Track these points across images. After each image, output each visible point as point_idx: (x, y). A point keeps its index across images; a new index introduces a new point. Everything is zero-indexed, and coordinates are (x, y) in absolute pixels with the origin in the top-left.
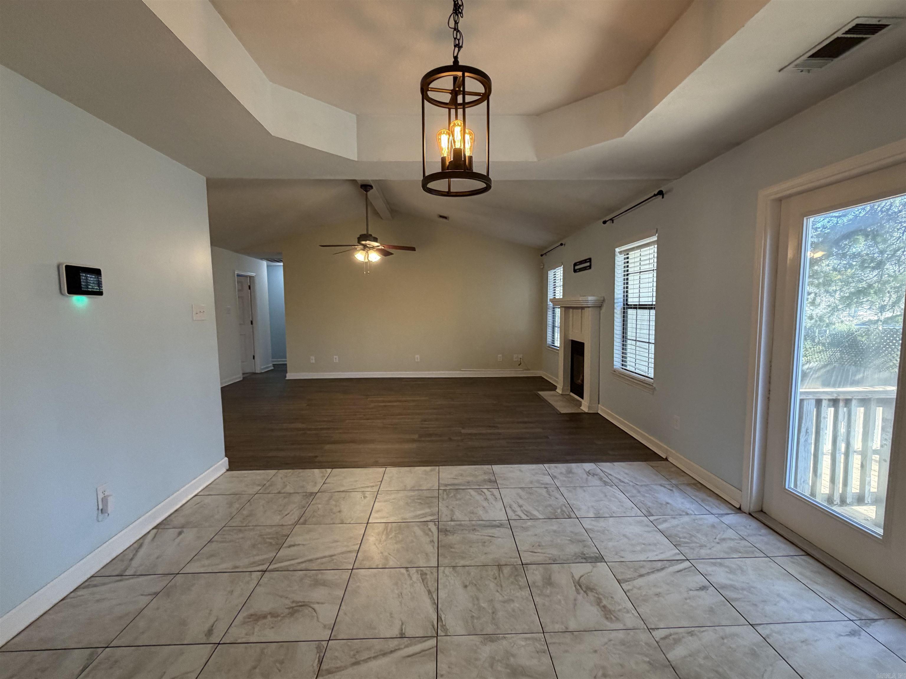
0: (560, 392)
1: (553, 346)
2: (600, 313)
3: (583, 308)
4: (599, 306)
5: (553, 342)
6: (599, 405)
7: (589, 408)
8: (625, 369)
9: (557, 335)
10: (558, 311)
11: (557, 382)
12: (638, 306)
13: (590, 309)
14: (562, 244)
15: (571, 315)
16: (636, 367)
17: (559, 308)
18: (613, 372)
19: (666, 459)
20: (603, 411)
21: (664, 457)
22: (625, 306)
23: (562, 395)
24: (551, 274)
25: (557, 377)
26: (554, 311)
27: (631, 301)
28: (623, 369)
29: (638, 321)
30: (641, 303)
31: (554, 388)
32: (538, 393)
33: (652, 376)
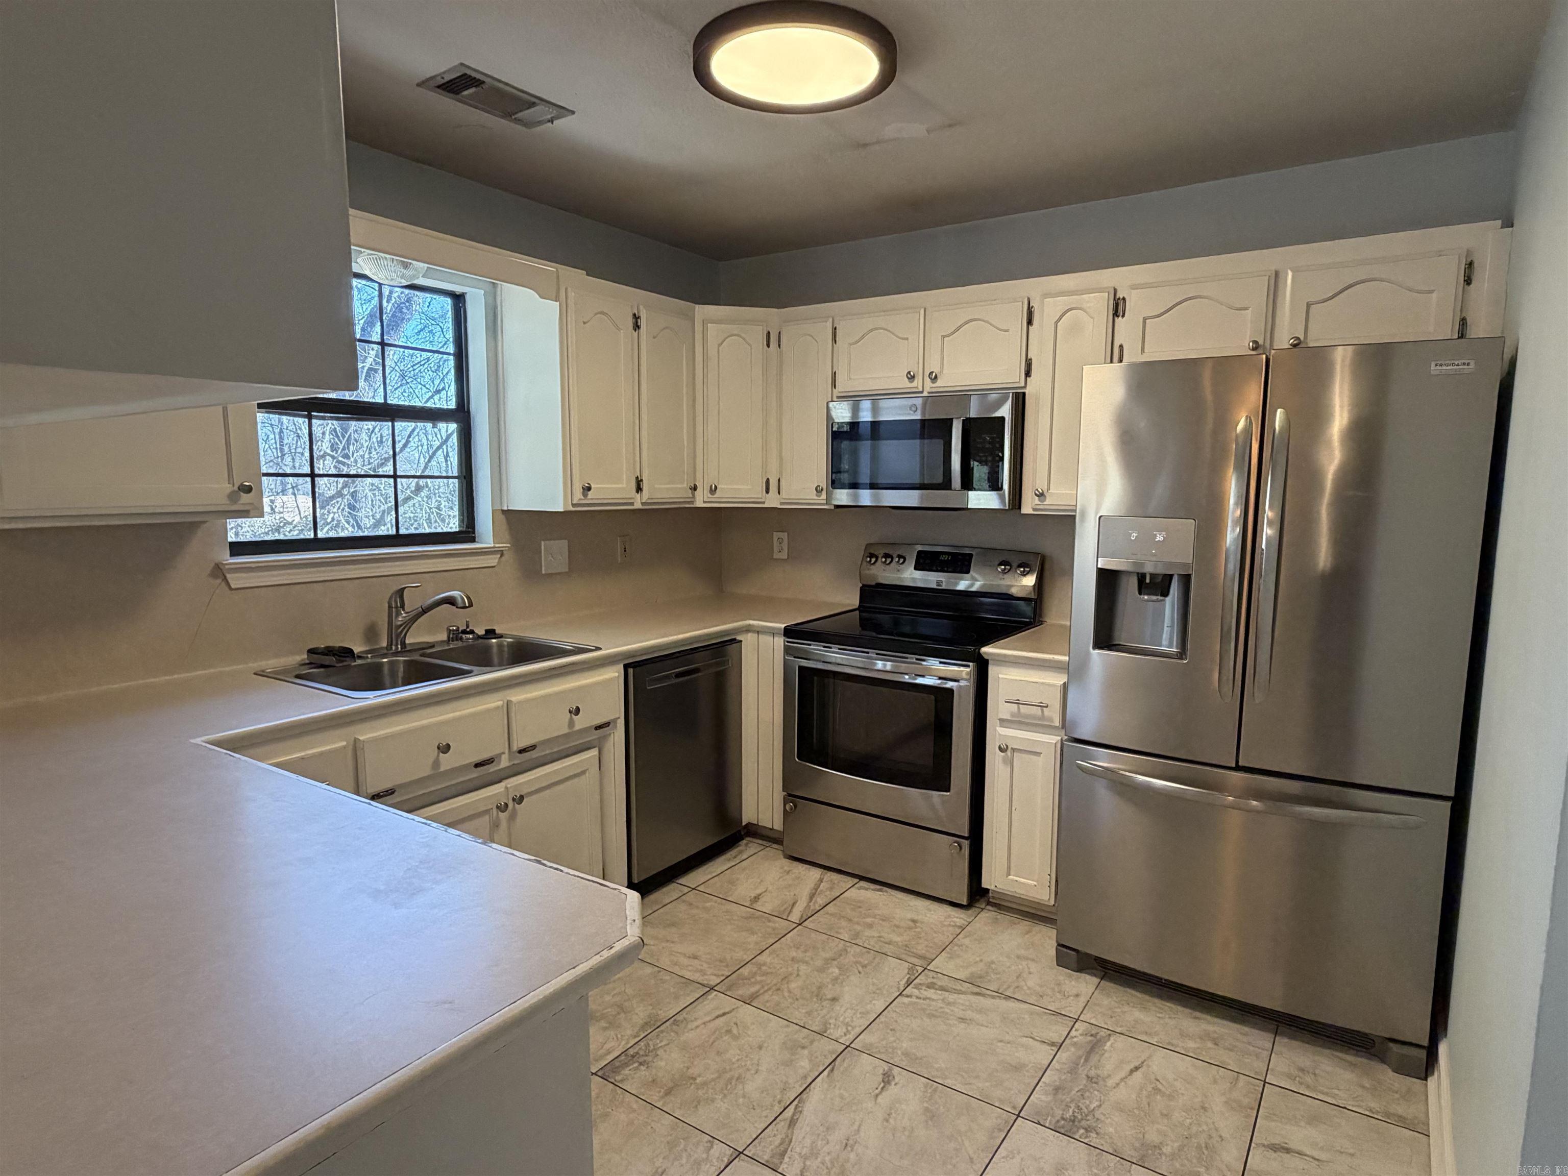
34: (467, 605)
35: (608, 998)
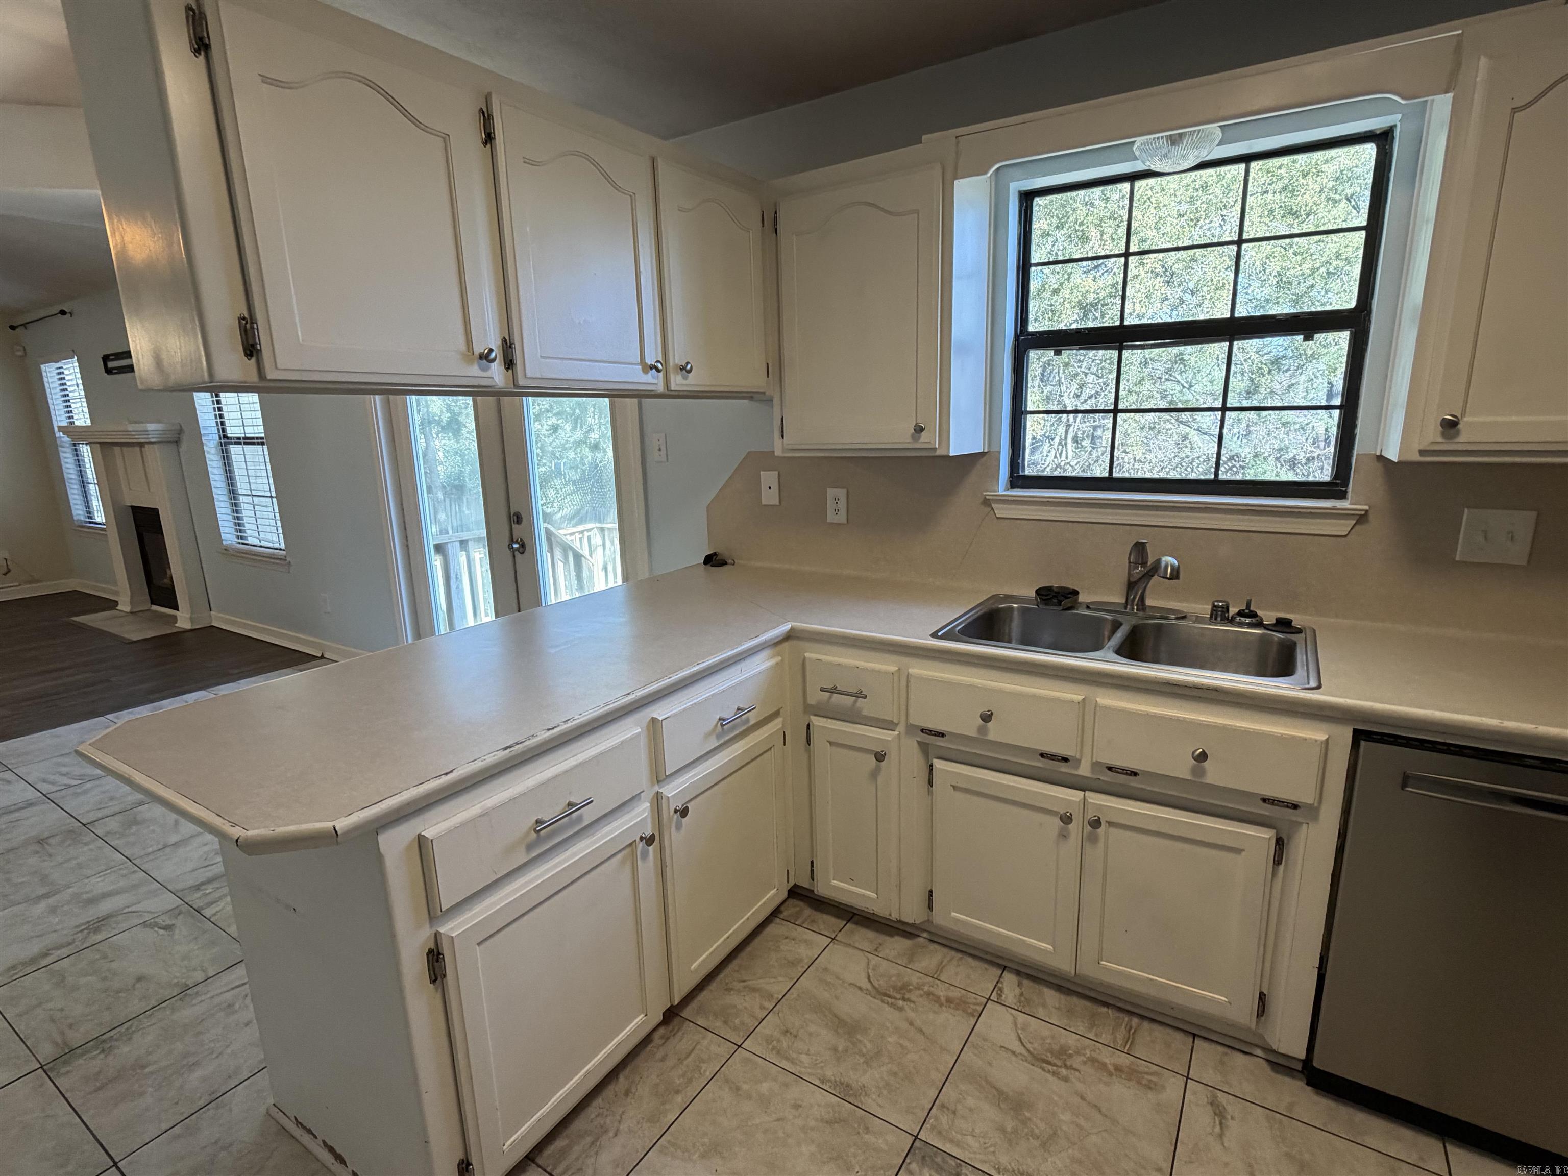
0: (127, 609)
1: (90, 523)
2: (179, 452)
3: (141, 445)
4: (176, 441)
5: (90, 514)
6: (212, 612)
7: (192, 620)
8: (243, 544)
9: (96, 503)
10: (86, 451)
11: (117, 593)
12: (242, 441)
13: (156, 446)
14: (63, 313)
15: (119, 462)
16: (260, 538)
17: (87, 444)
18: (225, 552)
19: (322, 657)
20: (220, 620)
21: (319, 655)
22: (222, 441)
23: (131, 613)
24: (49, 371)
25: (115, 583)
26: (76, 450)
27: (232, 432)
28: (239, 543)
29: (248, 464)
30: (247, 435)
31: (112, 605)
32: (73, 621)
33: (283, 546)
34: (1168, 576)
35: (1066, 1117)
